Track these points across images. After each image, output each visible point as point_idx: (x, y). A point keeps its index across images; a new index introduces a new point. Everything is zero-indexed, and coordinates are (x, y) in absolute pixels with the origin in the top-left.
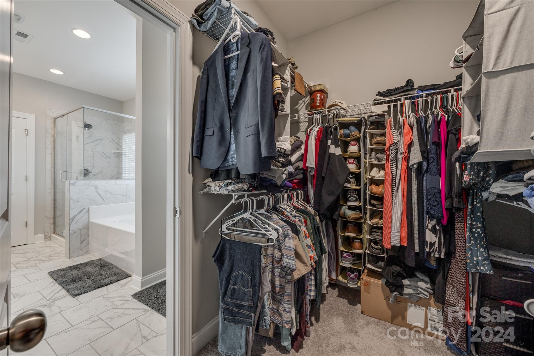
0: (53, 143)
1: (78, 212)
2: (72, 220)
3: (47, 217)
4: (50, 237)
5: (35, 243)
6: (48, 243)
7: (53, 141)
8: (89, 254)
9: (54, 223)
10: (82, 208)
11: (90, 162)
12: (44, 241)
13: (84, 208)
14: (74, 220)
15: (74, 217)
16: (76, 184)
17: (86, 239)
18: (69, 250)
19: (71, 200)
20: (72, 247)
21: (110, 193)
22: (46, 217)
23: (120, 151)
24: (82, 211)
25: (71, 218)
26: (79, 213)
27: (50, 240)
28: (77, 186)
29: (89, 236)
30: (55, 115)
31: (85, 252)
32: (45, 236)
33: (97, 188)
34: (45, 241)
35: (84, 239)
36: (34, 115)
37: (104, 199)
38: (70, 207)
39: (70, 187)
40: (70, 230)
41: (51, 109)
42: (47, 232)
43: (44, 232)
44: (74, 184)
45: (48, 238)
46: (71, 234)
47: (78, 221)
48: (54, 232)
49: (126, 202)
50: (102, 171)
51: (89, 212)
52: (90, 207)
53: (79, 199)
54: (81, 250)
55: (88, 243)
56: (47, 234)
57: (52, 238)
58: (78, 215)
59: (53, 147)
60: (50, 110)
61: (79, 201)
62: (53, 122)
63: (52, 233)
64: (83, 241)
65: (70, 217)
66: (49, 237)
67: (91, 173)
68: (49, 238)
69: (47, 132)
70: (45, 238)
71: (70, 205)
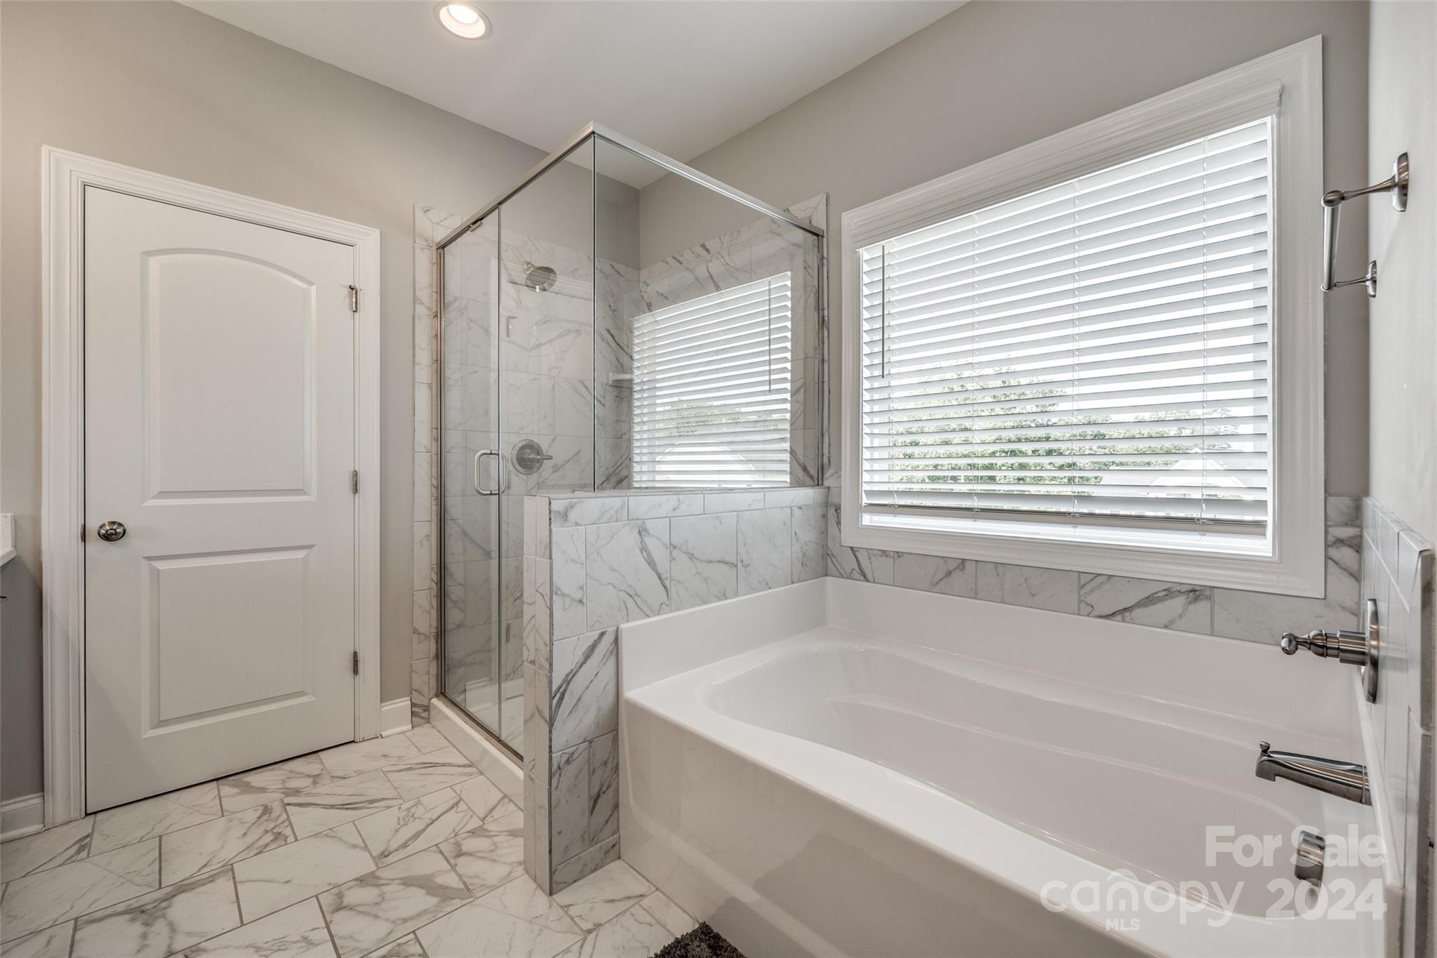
0: (434, 341)
1: (579, 657)
2: (558, 695)
3: (419, 633)
4: (427, 708)
5: (384, 734)
6: (424, 733)
7: (437, 335)
8: (619, 858)
9: (441, 656)
10: (595, 635)
11: (545, 417)
12: (410, 726)
13: (602, 634)
14: (566, 695)
15: (567, 681)
16: (573, 516)
17: (609, 786)
18: (550, 851)
19: (555, 597)
20: (560, 833)
21: (687, 553)
22: (415, 631)
23: (627, 376)
24: (593, 648)
25: (554, 688)
26: (584, 663)
27: (428, 721)
28: (577, 524)
29: (617, 767)
30: (441, 235)
31: (607, 852)
32: (413, 705)
33: (645, 530)
34: (413, 727)
35: (602, 785)
36: (378, 231)
37: (667, 583)
38: (551, 633)
39: (550, 531)
40: (550, 747)
41: (428, 210)
42: (419, 693)
43: (411, 691)
44: (565, 516)
45: (420, 714)
46: (555, 767)
47: (579, 699)
48: (442, 693)
49: (736, 594)
50: (579, 452)
51: (618, 653)
52: (623, 626)
53: (582, 588)
54: (593, 840)
55: (616, 806)
56: (420, 700)
57: (433, 713)
58: (581, 671)
59: (435, 358)
60: (426, 212)
61: (584, 601)
62: (434, 261)
63: (433, 692)
64: (598, 796)
65: (550, 682)
66: (425, 711)
67: (551, 458)
68: (425, 714)
69: (415, 300)
70: (412, 713)
71: (552, 624)
